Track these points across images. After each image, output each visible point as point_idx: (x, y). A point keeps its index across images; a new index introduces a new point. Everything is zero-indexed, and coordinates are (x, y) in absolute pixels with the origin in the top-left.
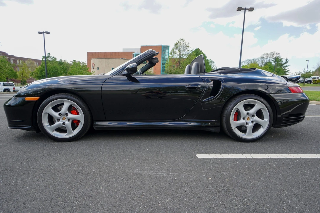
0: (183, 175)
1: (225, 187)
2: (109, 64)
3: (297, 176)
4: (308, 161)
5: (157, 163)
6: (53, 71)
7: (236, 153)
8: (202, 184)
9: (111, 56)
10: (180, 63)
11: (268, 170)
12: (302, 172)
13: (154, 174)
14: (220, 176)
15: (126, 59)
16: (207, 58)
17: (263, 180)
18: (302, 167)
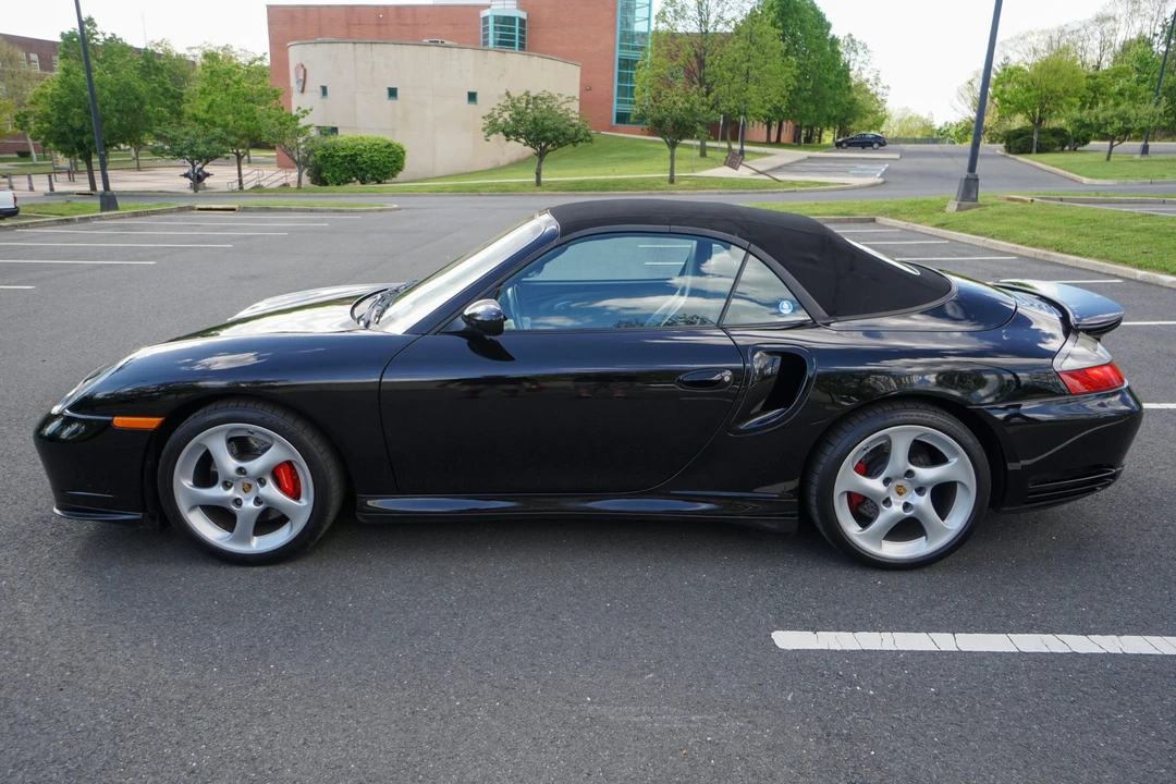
0: (733, 724)
1: (857, 776)
2: (373, 68)
3: (1084, 736)
4: (1144, 671)
5: (647, 670)
6: (120, 107)
7: (908, 629)
8: (789, 761)
9: (379, 25)
10: (702, 64)
11: (1000, 708)
12: (1108, 717)
13: (643, 718)
14: (845, 731)
15: (450, 47)
16: (832, 32)
17: (975, 751)
18: (1113, 697)
